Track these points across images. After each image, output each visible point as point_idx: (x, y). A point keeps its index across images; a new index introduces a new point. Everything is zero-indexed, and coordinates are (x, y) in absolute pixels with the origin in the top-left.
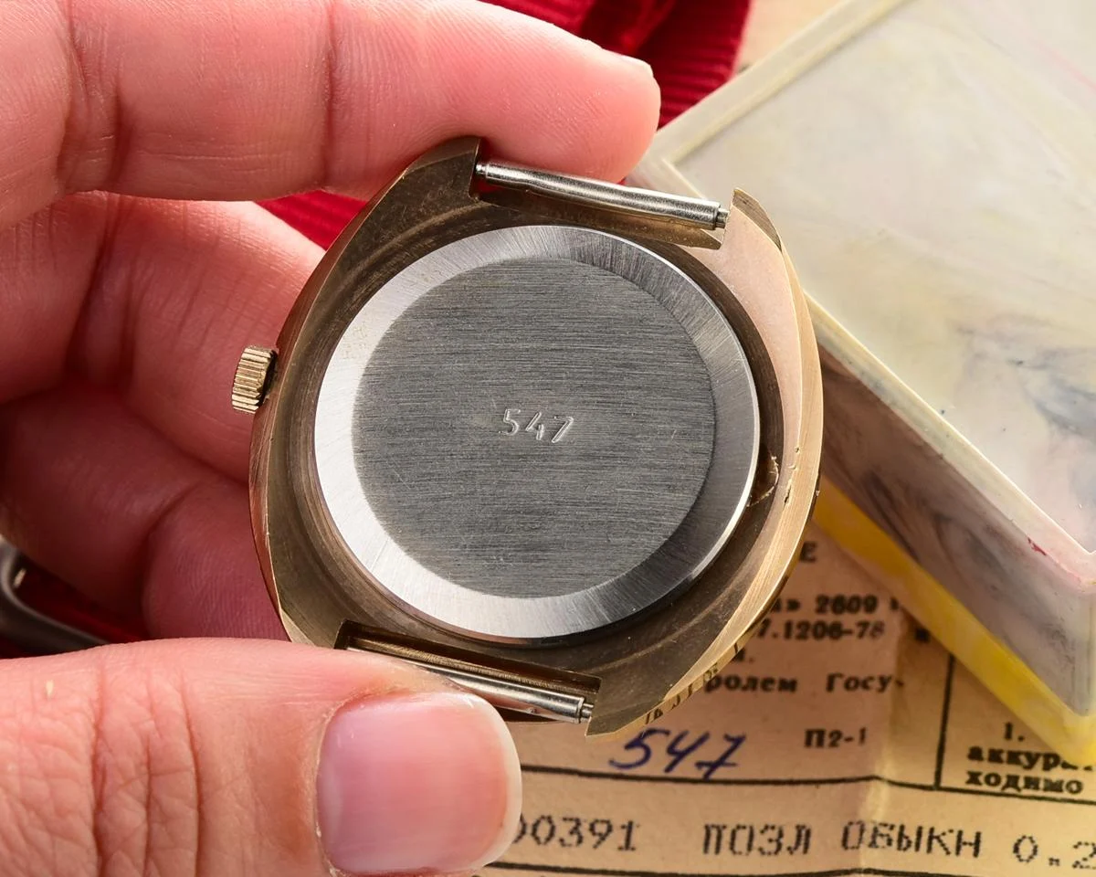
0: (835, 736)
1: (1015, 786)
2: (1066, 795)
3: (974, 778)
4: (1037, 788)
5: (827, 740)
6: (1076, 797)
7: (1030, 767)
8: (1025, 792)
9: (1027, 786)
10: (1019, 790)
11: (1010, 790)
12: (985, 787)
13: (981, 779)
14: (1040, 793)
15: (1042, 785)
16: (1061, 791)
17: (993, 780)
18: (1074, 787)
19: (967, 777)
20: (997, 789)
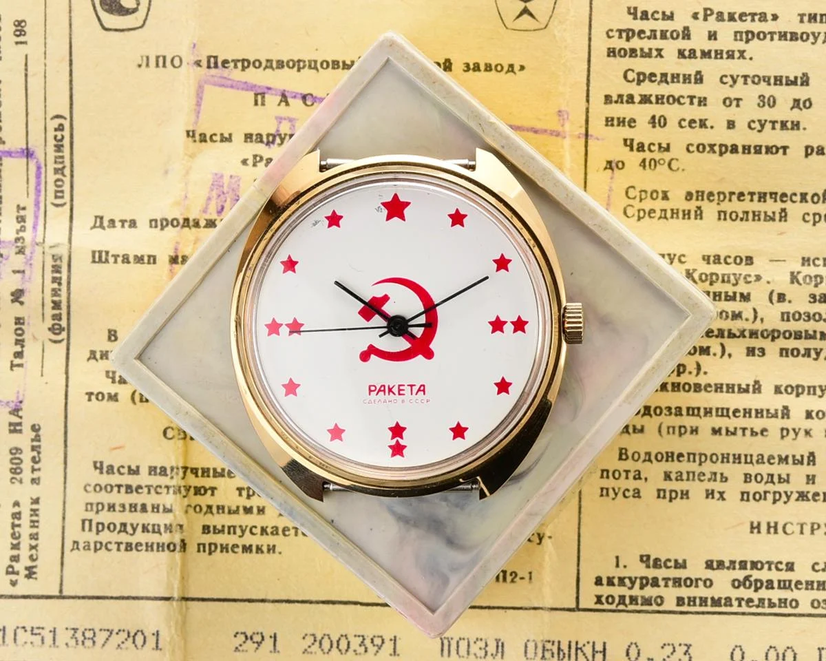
0: (514, 575)
1: (624, 604)
2: (655, 607)
3: (599, 599)
4: (637, 604)
5: (509, 578)
6: (661, 608)
7: (631, 588)
8: (631, 607)
9: (631, 603)
10: (626, 606)
11: (621, 607)
12: (606, 606)
13: (603, 599)
14: (639, 608)
15: (640, 601)
16: (651, 605)
17: (610, 600)
18: (659, 601)
19: (595, 599)
20: (613, 607)
